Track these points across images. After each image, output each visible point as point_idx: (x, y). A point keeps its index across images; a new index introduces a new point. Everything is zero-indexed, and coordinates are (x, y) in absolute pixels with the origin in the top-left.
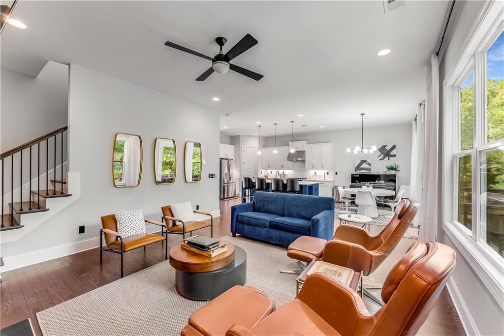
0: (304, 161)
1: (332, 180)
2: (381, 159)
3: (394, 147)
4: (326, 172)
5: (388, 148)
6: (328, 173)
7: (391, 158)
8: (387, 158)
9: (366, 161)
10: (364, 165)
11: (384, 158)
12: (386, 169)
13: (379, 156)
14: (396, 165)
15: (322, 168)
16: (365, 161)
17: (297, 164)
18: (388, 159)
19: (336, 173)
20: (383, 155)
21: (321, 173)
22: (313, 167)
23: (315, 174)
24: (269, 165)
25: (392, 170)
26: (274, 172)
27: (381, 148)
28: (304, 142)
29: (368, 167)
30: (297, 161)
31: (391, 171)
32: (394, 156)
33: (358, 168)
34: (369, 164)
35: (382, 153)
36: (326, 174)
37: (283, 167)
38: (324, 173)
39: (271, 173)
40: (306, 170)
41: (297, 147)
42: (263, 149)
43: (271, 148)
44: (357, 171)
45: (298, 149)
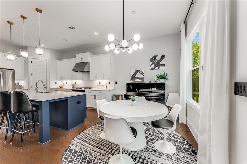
0: (89, 72)
1: (114, 89)
2: (152, 69)
3: (163, 57)
4: (107, 81)
5: (158, 58)
6: (109, 83)
7: (161, 68)
8: (157, 68)
9: (140, 70)
10: (139, 75)
11: (155, 68)
12: (156, 78)
13: (151, 66)
14: (165, 73)
15: (103, 77)
17: (86, 75)
18: (159, 69)
19: (116, 83)
20: (154, 65)
21: (104, 82)
22: (96, 77)
23: (100, 83)
24: (62, 76)
25: (162, 78)
26: (68, 82)
27: (152, 58)
29: (142, 76)
31: (161, 80)
32: (163, 65)
33: (133, 77)
34: (143, 74)
35: (153, 63)
36: (108, 83)
37: (72, 78)
38: (106, 82)
39: (66, 83)
40: (90, 80)
41: (82, 59)
42: (57, 61)
43: (64, 61)
44: (132, 80)
45: (83, 60)
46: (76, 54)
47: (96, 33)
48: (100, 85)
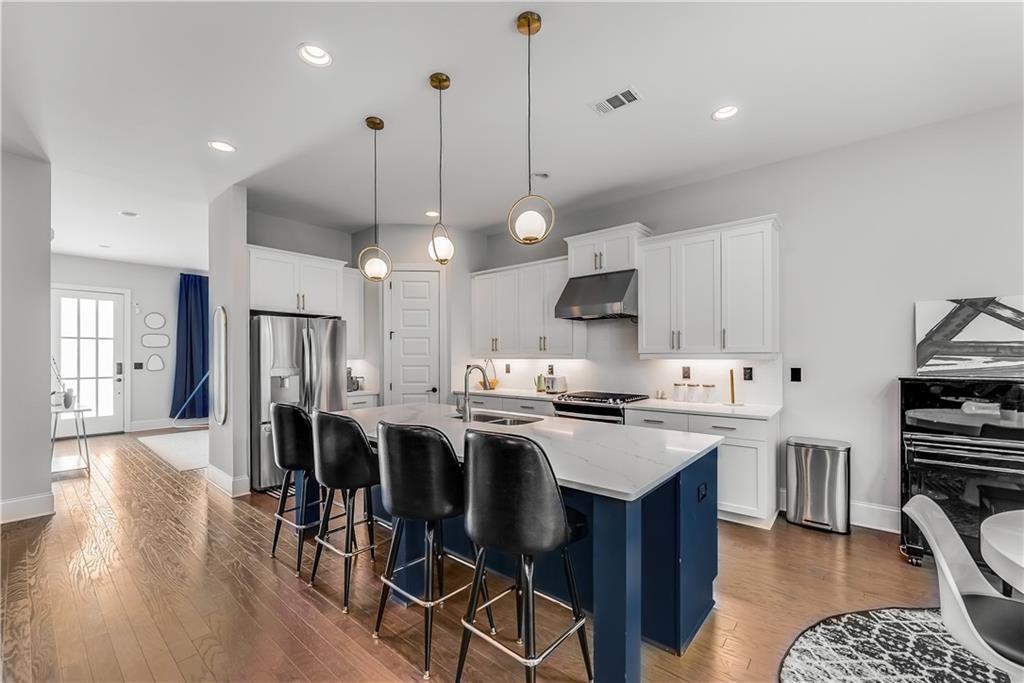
0: (634, 319)
1: (774, 407)
4: (737, 366)
6: (748, 374)
9: (992, 301)
10: (982, 329)
15: (722, 344)
16: (985, 305)
17: (605, 336)
19: (796, 375)
21: (714, 369)
22: (675, 344)
23: (686, 375)
24: (495, 341)
26: (519, 365)
28: (634, 229)
29: (1016, 335)
30: (604, 318)
33: (934, 345)
36: (739, 375)
37: (543, 347)
38: (732, 371)
39: (508, 371)
40: (642, 357)
41: (598, 257)
42: (473, 277)
43: (502, 273)
44: (931, 362)
45: (604, 264)
46: (565, 239)
47: (726, 113)
48: (687, 381)
